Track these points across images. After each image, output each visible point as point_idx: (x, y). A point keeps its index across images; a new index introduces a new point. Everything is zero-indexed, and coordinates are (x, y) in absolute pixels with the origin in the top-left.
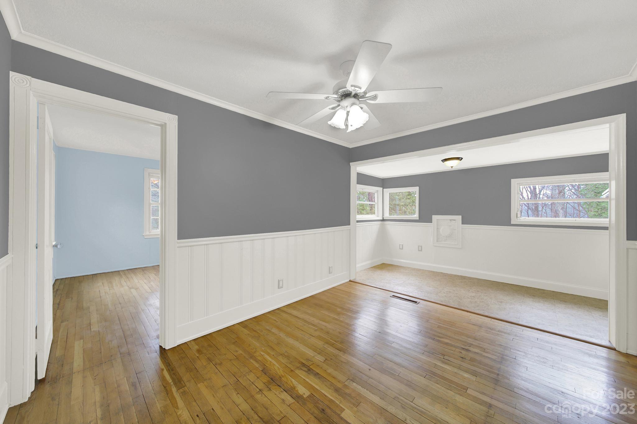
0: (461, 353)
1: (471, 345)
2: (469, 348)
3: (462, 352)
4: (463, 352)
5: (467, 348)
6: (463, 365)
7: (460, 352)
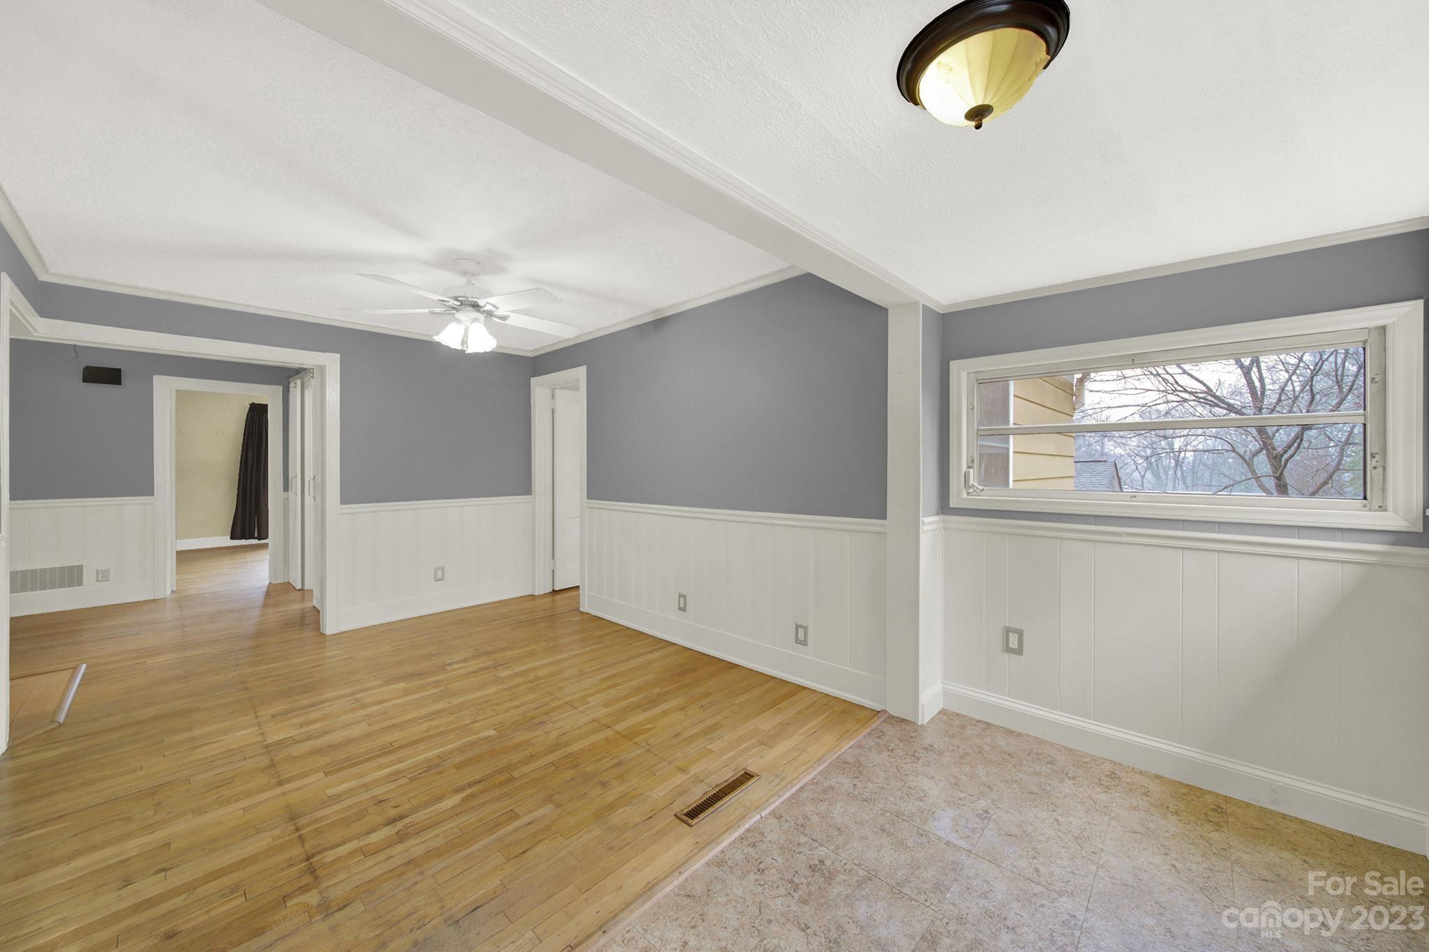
0: (395, 807)
1: (401, 837)
2: (397, 829)
3: (395, 809)
4: (393, 813)
5: (399, 825)
6: (366, 793)
7: (398, 806)
